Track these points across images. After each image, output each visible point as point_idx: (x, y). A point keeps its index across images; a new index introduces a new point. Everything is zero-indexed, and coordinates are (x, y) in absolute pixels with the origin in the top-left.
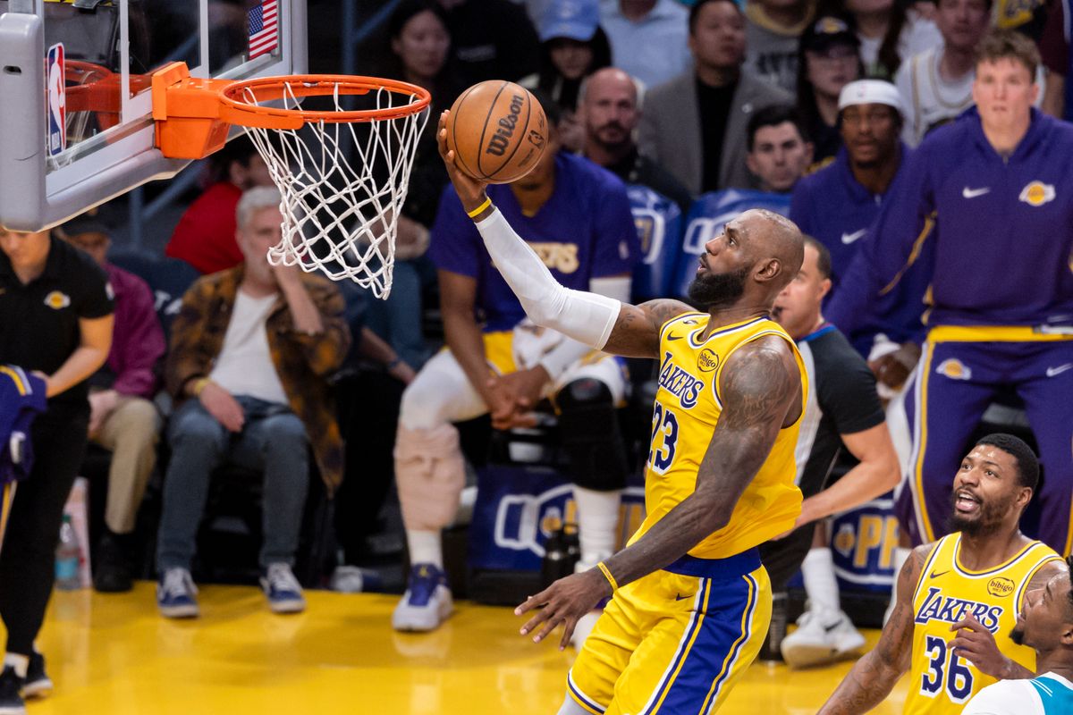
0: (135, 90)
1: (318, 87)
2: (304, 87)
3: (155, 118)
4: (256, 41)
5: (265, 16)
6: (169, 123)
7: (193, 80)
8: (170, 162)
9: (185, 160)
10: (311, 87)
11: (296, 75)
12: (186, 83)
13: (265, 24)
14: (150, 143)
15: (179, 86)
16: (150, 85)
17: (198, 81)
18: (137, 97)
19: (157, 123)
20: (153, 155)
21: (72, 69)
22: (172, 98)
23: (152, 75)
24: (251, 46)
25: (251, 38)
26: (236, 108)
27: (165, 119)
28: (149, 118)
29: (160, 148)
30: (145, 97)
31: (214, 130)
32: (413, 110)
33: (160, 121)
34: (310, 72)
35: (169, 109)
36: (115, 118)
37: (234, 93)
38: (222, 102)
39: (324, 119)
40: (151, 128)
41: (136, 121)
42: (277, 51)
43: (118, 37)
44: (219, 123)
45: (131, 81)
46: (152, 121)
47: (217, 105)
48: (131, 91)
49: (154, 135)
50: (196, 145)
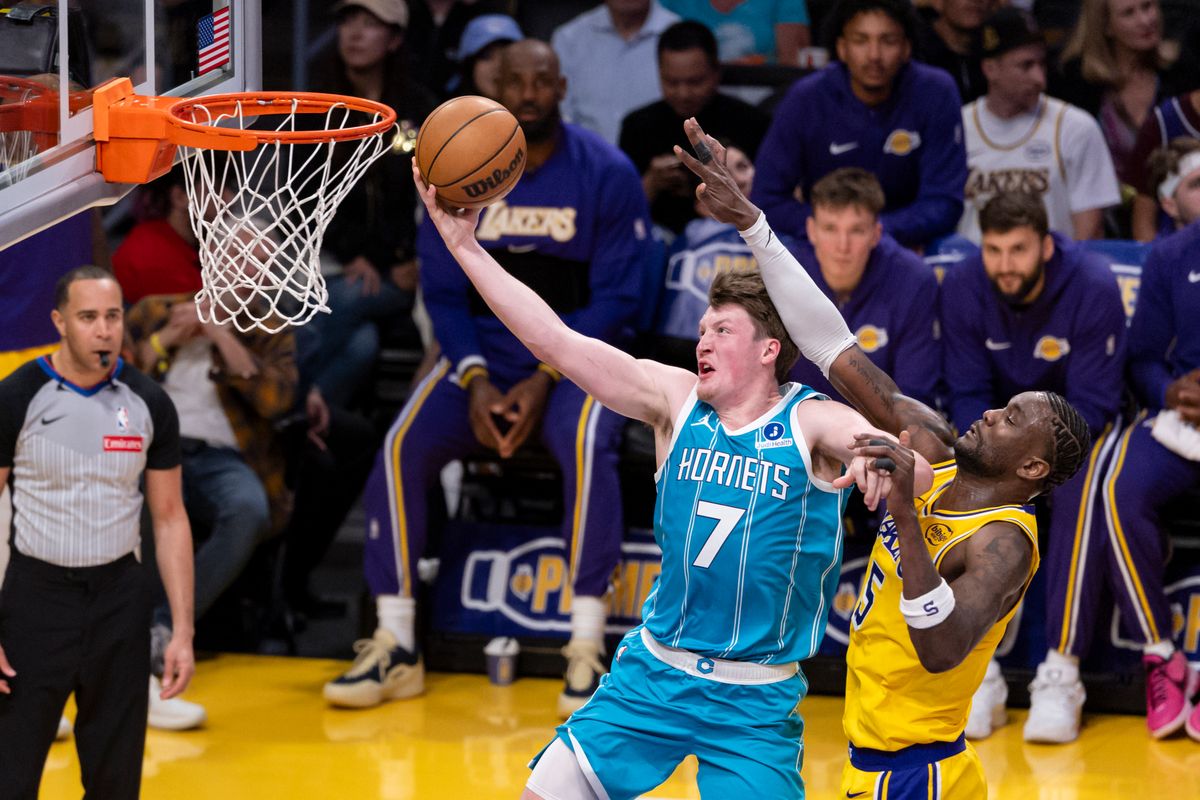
0: (74, 109)
1: (274, 105)
2: (259, 105)
3: (97, 139)
4: (207, 55)
5: (216, 28)
6: (113, 144)
7: (137, 97)
8: (114, 187)
9: (128, 185)
10: (266, 105)
11: (248, 91)
12: (130, 101)
13: (216, 36)
14: (90, 167)
15: (122, 104)
16: (91, 102)
17: (143, 99)
18: (76, 117)
19: (99, 145)
20: (94, 178)
21: (7, 86)
22: (115, 117)
23: (93, 92)
24: (201, 60)
25: (201, 52)
26: (185, 128)
27: (107, 140)
28: (90, 139)
29: (101, 172)
30: (85, 116)
31: (161, 152)
32: (377, 130)
33: (102, 143)
34: (264, 89)
35: (111, 129)
36: (52, 138)
37: (183, 112)
38: (170, 122)
39: (280, 139)
40: (92, 150)
41: (75, 142)
42: (228, 66)
43: (57, 50)
44: (167, 143)
45: (70, 98)
46: (93, 142)
47: (164, 124)
48: (70, 110)
49: (95, 158)
50: (140, 168)
